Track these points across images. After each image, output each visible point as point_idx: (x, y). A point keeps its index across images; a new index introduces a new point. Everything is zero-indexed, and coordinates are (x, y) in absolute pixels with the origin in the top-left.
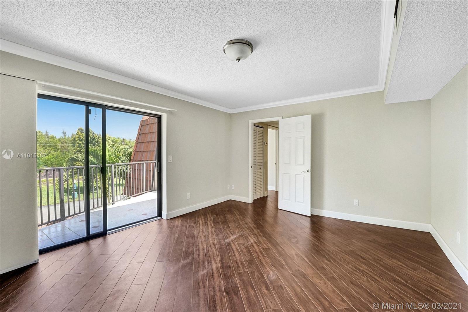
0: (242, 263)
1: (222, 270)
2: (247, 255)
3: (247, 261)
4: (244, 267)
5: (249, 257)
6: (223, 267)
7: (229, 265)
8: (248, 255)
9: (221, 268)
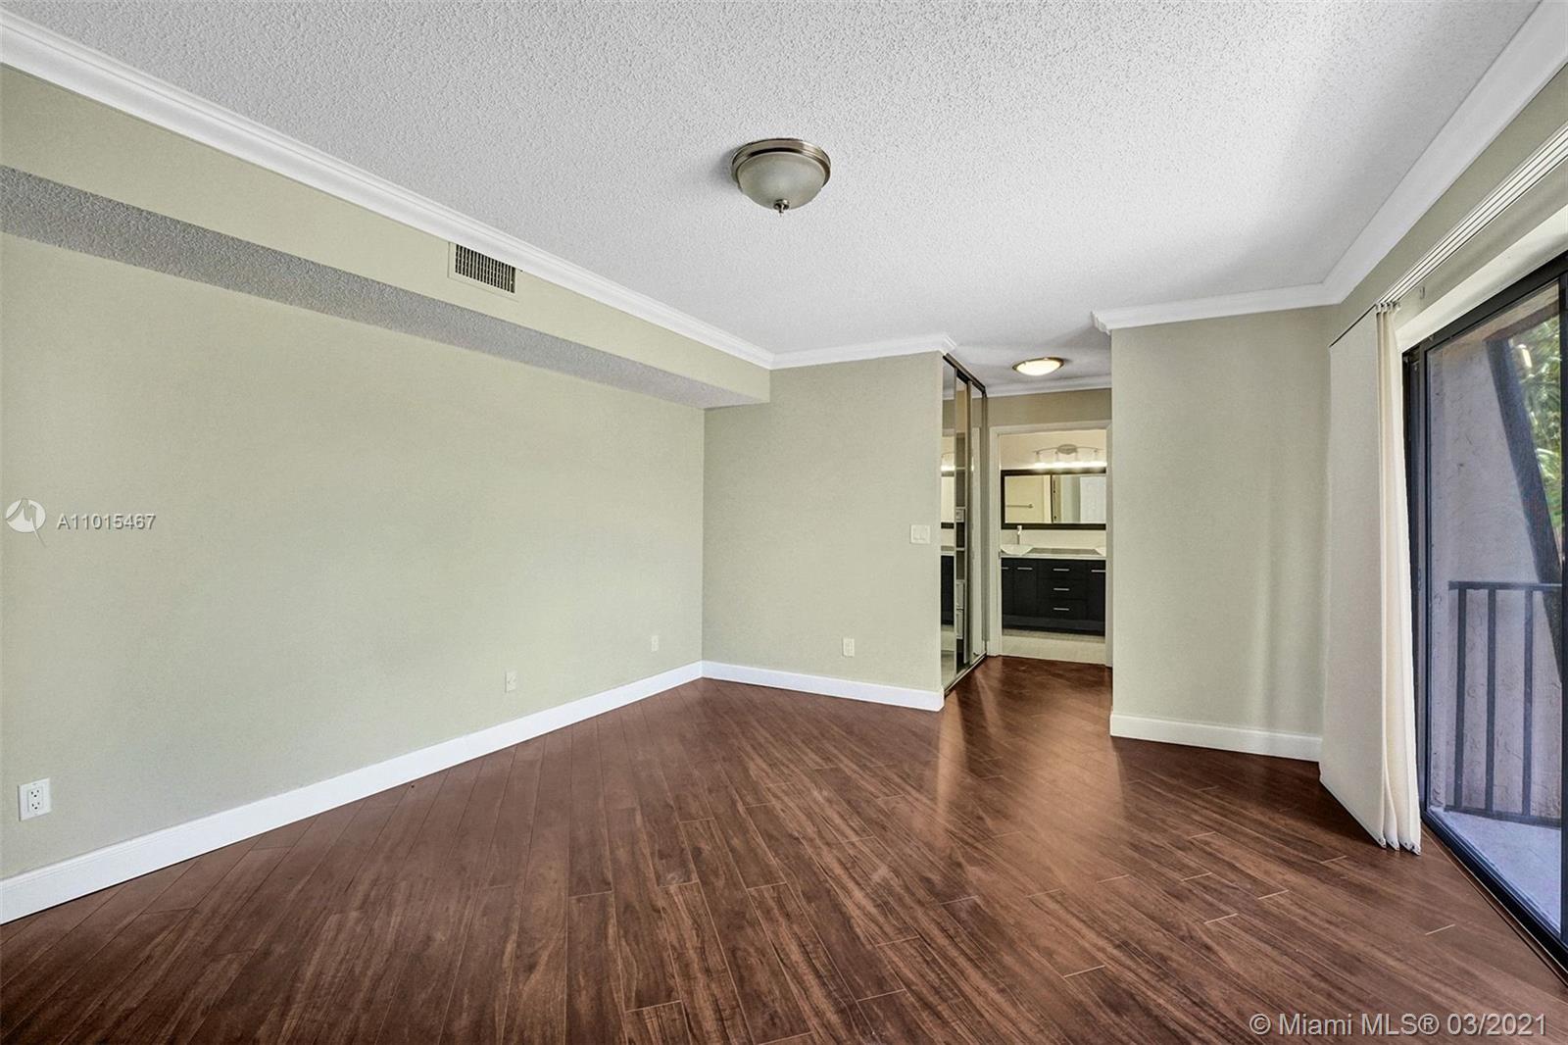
0: (767, 912)
1: (827, 885)
2: (752, 950)
3: (747, 922)
4: (758, 899)
5: (742, 944)
6: (829, 895)
7: (810, 902)
8: (745, 950)
9: (832, 893)
